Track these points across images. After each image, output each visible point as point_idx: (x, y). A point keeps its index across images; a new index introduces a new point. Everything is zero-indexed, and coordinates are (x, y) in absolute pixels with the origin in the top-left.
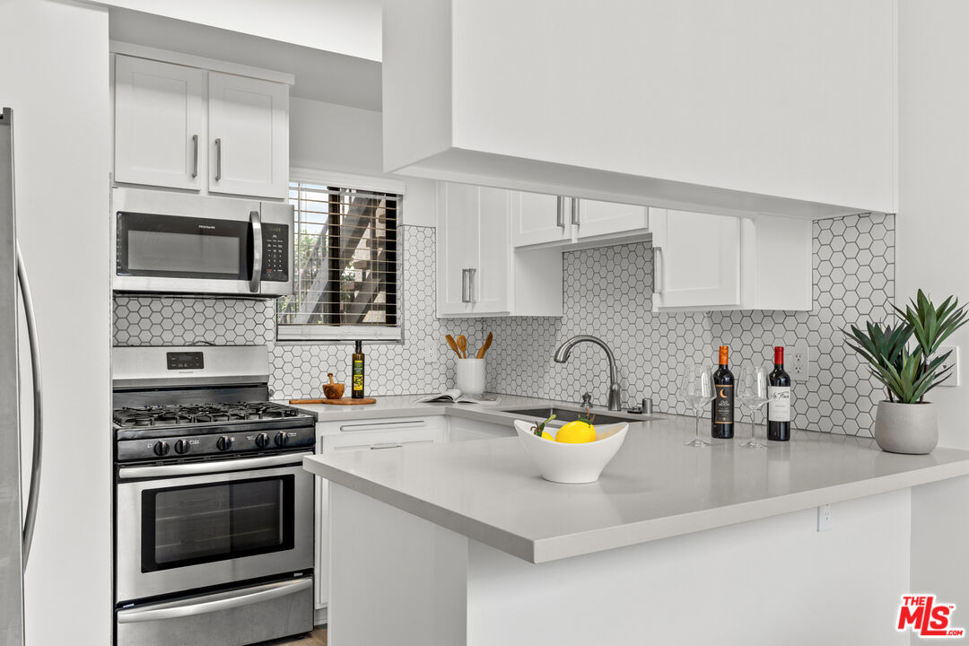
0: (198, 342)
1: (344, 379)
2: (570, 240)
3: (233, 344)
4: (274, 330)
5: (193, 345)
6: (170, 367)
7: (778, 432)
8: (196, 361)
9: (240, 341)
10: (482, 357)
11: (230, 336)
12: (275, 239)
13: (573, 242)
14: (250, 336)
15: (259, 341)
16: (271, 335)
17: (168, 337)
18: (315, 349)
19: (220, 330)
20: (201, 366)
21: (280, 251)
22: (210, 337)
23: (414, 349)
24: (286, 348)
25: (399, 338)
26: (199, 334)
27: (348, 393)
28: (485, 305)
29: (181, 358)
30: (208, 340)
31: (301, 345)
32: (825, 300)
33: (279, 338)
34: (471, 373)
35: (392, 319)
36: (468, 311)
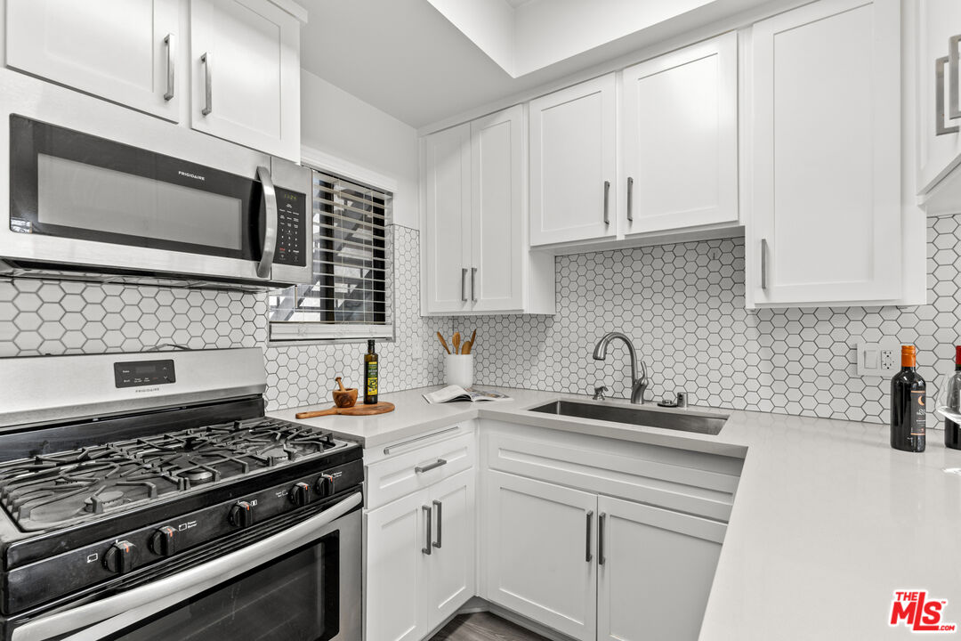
0: (164, 345)
1: (355, 382)
2: (615, 236)
3: (214, 346)
4: (267, 328)
5: (156, 350)
6: (119, 384)
8: (164, 373)
9: (223, 343)
10: (468, 353)
11: (210, 337)
12: (289, 209)
13: (618, 239)
14: (236, 336)
15: (249, 342)
16: (262, 335)
17: (114, 340)
18: (313, 350)
19: (196, 329)
20: (172, 379)
21: (296, 226)
22: (181, 340)
23: (403, 347)
24: (281, 350)
25: (391, 336)
26: (166, 335)
27: (360, 399)
28: (488, 302)
29: (139, 370)
30: (178, 343)
31: (297, 346)
33: (273, 338)
34: (462, 368)
35: (380, 318)
36: (467, 309)
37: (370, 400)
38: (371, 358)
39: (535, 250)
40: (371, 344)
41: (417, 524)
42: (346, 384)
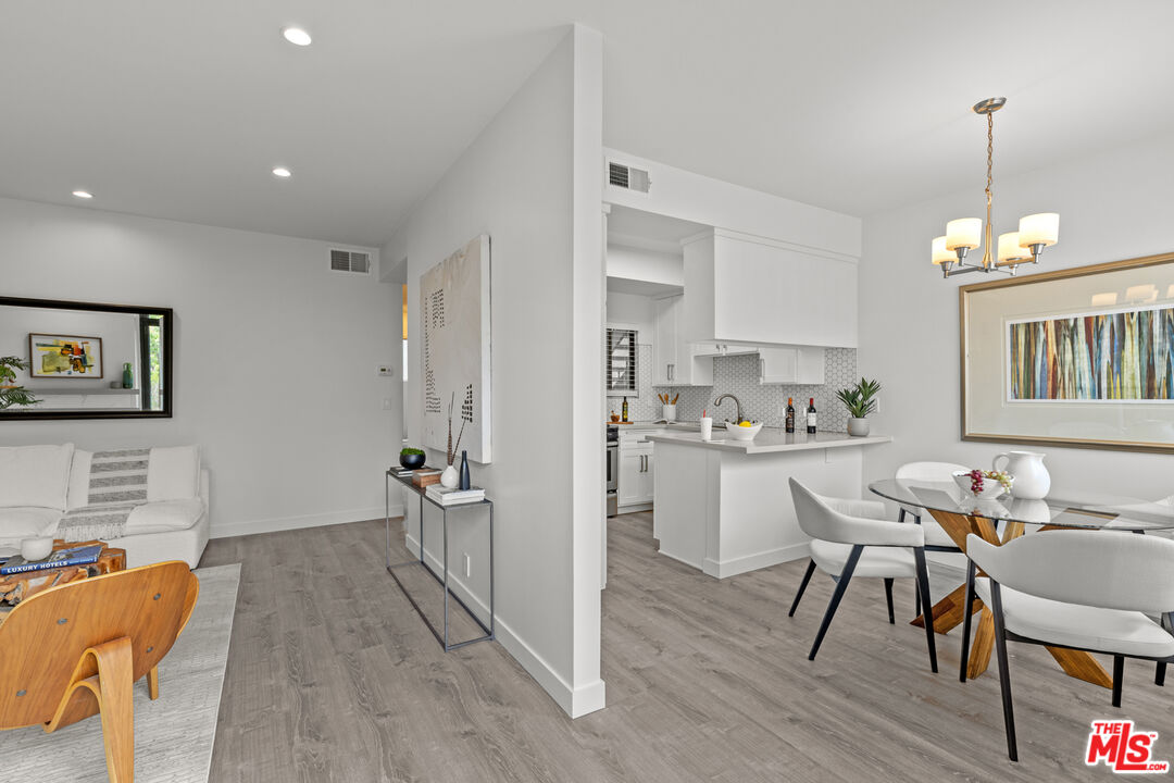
1: (619, 413)
2: (722, 355)
7: (811, 430)
10: (675, 404)
23: (642, 400)
25: (638, 395)
27: (620, 420)
28: (678, 381)
32: (830, 380)
34: (670, 411)
35: (632, 388)
36: (670, 383)
37: (625, 420)
38: (625, 403)
39: (697, 357)
40: (625, 398)
41: (637, 461)
42: (616, 414)
